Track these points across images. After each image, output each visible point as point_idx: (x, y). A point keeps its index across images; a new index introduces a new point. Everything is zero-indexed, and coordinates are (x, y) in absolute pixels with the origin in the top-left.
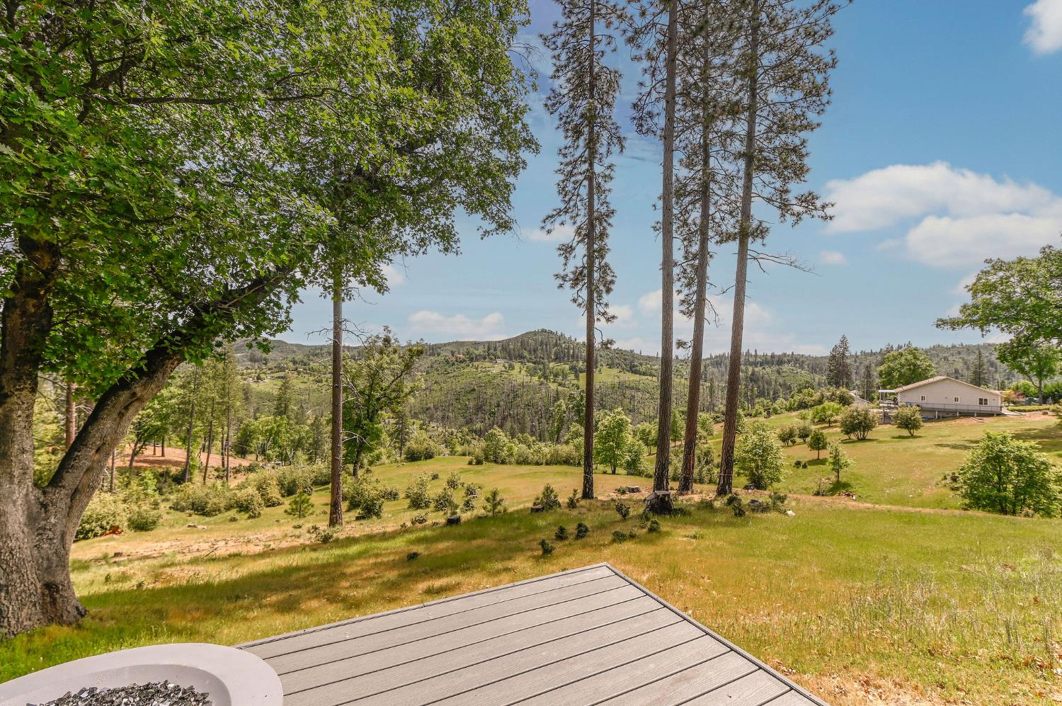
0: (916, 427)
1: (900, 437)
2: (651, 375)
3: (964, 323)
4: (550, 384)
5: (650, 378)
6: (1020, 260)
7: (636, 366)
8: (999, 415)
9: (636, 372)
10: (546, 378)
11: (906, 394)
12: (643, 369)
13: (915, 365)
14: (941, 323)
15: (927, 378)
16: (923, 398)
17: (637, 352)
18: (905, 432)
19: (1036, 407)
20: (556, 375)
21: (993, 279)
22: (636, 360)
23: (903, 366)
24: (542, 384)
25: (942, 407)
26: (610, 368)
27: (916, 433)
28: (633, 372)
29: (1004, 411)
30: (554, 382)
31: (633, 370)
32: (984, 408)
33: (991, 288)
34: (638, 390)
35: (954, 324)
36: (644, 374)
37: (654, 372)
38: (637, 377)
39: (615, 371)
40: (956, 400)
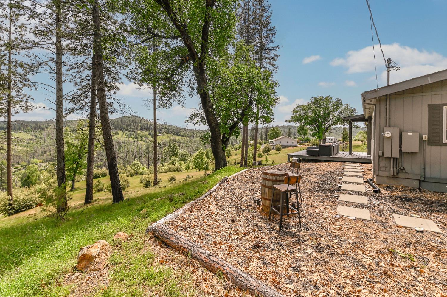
0: (280, 150)
1: (277, 153)
2: (186, 136)
3: (292, 121)
4: (139, 141)
5: (186, 138)
6: (303, 105)
7: (179, 133)
8: (297, 146)
9: (179, 135)
10: (137, 138)
11: (277, 141)
12: (182, 134)
13: (277, 132)
14: (287, 121)
15: (280, 136)
16: (280, 142)
17: (179, 126)
18: (278, 152)
19: (303, 144)
20: (142, 137)
21: (297, 110)
22: (179, 130)
23: (274, 132)
24: (135, 141)
25: (284, 145)
26: (167, 133)
27: (280, 152)
28: (178, 135)
29: (298, 145)
30: (141, 140)
31: (178, 134)
32: (294, 144)
33: (296, 112)
34: (181, 143)
35: (290, 121)
36: (183, 136)
37: (187, 135)
38: (180, 138)
39: (170, 135)
40: (288, 142)
